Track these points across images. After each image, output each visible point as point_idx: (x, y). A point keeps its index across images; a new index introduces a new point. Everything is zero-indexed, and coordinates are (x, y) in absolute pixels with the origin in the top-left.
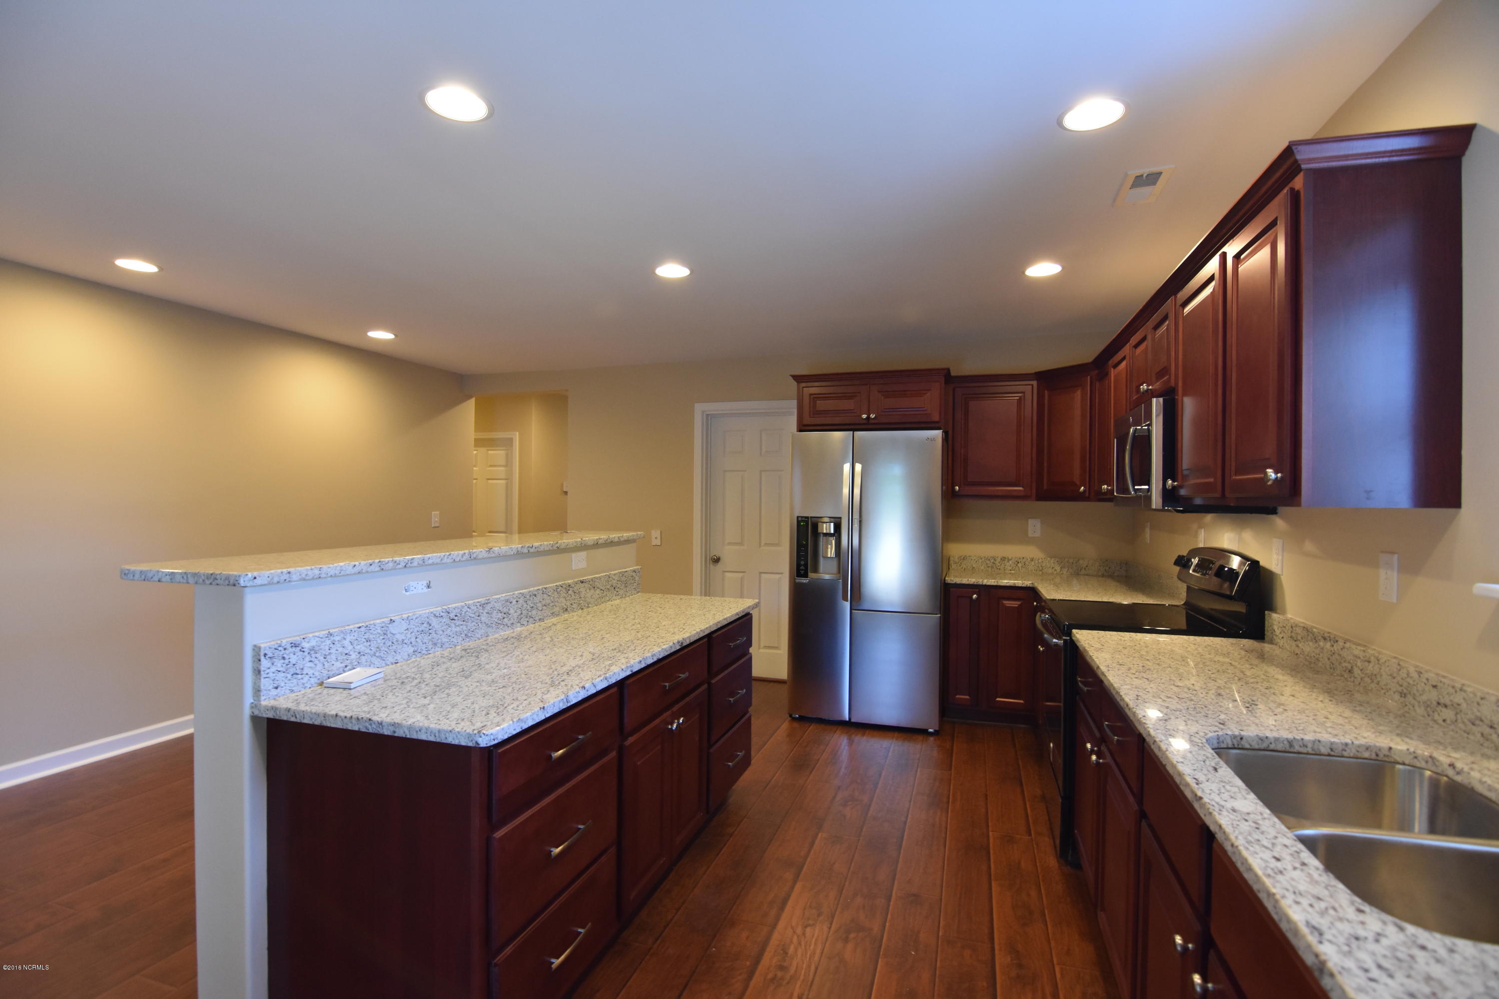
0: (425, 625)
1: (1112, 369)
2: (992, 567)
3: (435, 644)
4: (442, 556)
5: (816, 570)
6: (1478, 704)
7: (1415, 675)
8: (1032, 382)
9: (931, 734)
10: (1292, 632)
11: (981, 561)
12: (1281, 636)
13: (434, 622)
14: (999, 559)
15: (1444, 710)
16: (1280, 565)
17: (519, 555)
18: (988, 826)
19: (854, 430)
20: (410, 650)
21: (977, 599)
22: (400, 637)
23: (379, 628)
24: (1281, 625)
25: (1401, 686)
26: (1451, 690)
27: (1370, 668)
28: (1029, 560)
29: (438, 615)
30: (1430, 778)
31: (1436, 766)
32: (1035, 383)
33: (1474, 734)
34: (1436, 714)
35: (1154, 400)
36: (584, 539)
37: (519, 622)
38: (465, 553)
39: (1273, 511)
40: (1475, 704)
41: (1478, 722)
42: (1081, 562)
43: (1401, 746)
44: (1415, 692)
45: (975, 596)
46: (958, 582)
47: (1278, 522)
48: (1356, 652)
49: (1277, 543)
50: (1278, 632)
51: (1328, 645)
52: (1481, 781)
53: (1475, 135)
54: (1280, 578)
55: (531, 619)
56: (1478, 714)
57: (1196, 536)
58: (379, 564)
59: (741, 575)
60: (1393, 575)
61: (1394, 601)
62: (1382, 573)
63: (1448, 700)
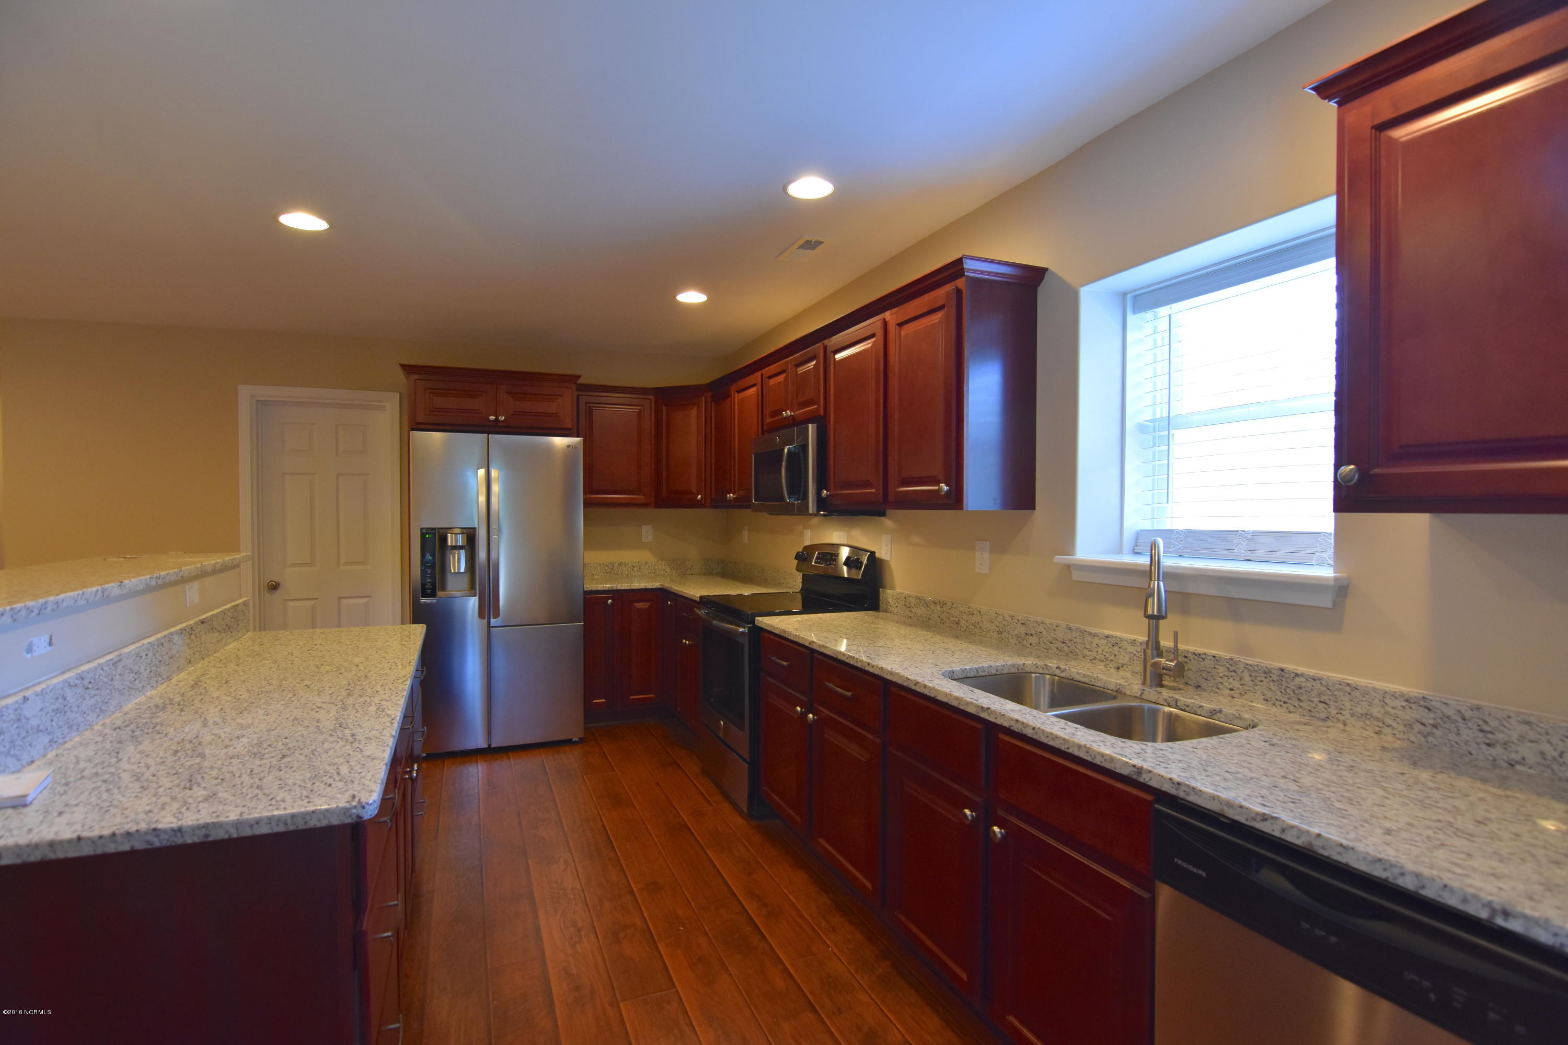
0: (60, 700)
1: (736, 394)
2: (610, 573)
3: (70, 727)
4: (76, 596)
5: (443, 588)
6: (1054, 630)
7: (1009, 618)
8: (649, 397)
9: (576, 742)
10: (905, 601)
11: (599, 568)
12: (895, 606)
13: (69, 694)
14: (617, 564)
15: (1031, 638)
16: (889, 554)
17: (149, 589)
18: (675, 809)
19: (489, 433)
20: (46, 739)
21: (612, 604)
22: (35, 722)
23: (11, 712)
24: (895, 597)
25: (998, 627)
26: (1035, 624)
27: (974, 619)
28: (643, 563)
29: (72, 684)
30: (1049, 679)
31: (1049, 670)
32: (652, 397)
33: (1052, 649)
34: (1025, 641)
35: (810, 426)
36: (204, 564)
37: (149, 684)
38: (98, 591)
39: (883, 514)
40: (1053, 631)
41: (1054, 641)
42: (687, 563)
43: (1029, 662)
44: (1009, 630)
45: (610, 601)
46: (594, 589)
47: (887, 522)
48: (962, 609)
49: (886, 538)
50: (892, 603)
51: (938, 608)
52: (1078, 673)
53: (1047, 276)
54: (889, 565)
55: (160, 679)
56: (1055, 636)
57: (802, 534)
58: (12, 613)
59: (312, 602)
60: (986, 555)
61: (988, 572)
62: (978, 554)
63: (1033, 632)
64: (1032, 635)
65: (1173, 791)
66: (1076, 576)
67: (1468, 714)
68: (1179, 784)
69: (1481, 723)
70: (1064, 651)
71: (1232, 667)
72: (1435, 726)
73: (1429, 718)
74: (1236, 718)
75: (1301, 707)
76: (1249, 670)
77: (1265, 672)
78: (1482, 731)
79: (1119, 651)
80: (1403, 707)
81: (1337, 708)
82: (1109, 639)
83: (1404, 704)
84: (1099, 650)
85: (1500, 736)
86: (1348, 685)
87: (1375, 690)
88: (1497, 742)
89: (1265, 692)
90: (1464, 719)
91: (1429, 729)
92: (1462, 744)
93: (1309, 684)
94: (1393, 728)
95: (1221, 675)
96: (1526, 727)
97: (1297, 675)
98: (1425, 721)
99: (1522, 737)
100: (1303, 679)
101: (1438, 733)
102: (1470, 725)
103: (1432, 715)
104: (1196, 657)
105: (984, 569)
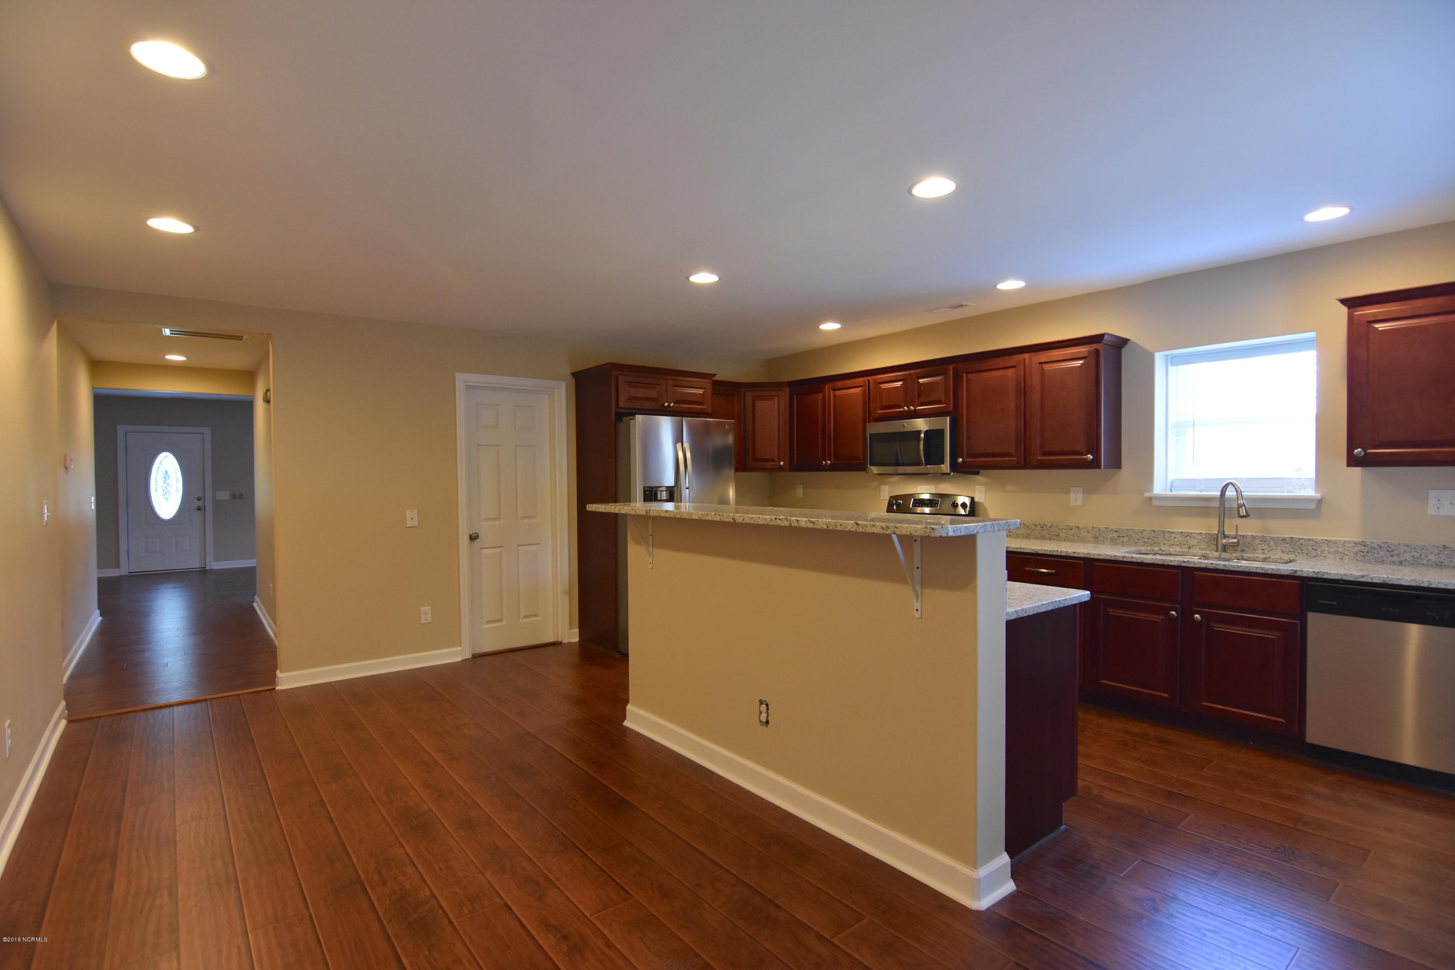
1: (832, 391)
6: (1141, 532)
26: (1125, 530)
27: (1072, 532)
35: (947, 417)
39: (977, 473)
40: (1139, 533)
47: (981, 479)
48: (1061, 527)
49: (980, 488)
51: (1039, 528)
56: (1142, 536)
59: (498, 550)
60: (1080, 496)
61: (1081, 504)
62: (1072, 495)
63: (1124, 535)
64: (1123, 537)
65: (1315, 576)
66: (1155, 503)
67: (1382, 545)
68: (1318, 572)
69: (1387, 548)
70: (1150, 543)
71: (1263, 540)
72: (1368, 552)
73: (1365, 549)
74: (1280, 559)
75: (1302, 553)
76: (1273, 540)
77: (1282, 540)
78: (1388, 551)
79: (1190, 539)
80: (1353, 546)
81: (1321, 551)
82: (1183, 534)
83: (1354, 545)
84: (1176, 540)
85: (1396, 552)
86: (1327, 540)
87: (1340, 541)
88: (1395, 554)
89: (1282, 548)
90: (1381, 547)
91: (1365, 554)
92: (1380, 558)
93: (1306, 542)
94: (1349, 556)
95: (1257, 544)
96: (1406, 547)
97: (1300, 539)
98: (1363, 551)
99: (1405, 551)
100: (1303, 541)
101: (1369, 554)
102: (1383, 549)
103: (1367, 548)
104: (1241, 537)
105: (1079, 503)
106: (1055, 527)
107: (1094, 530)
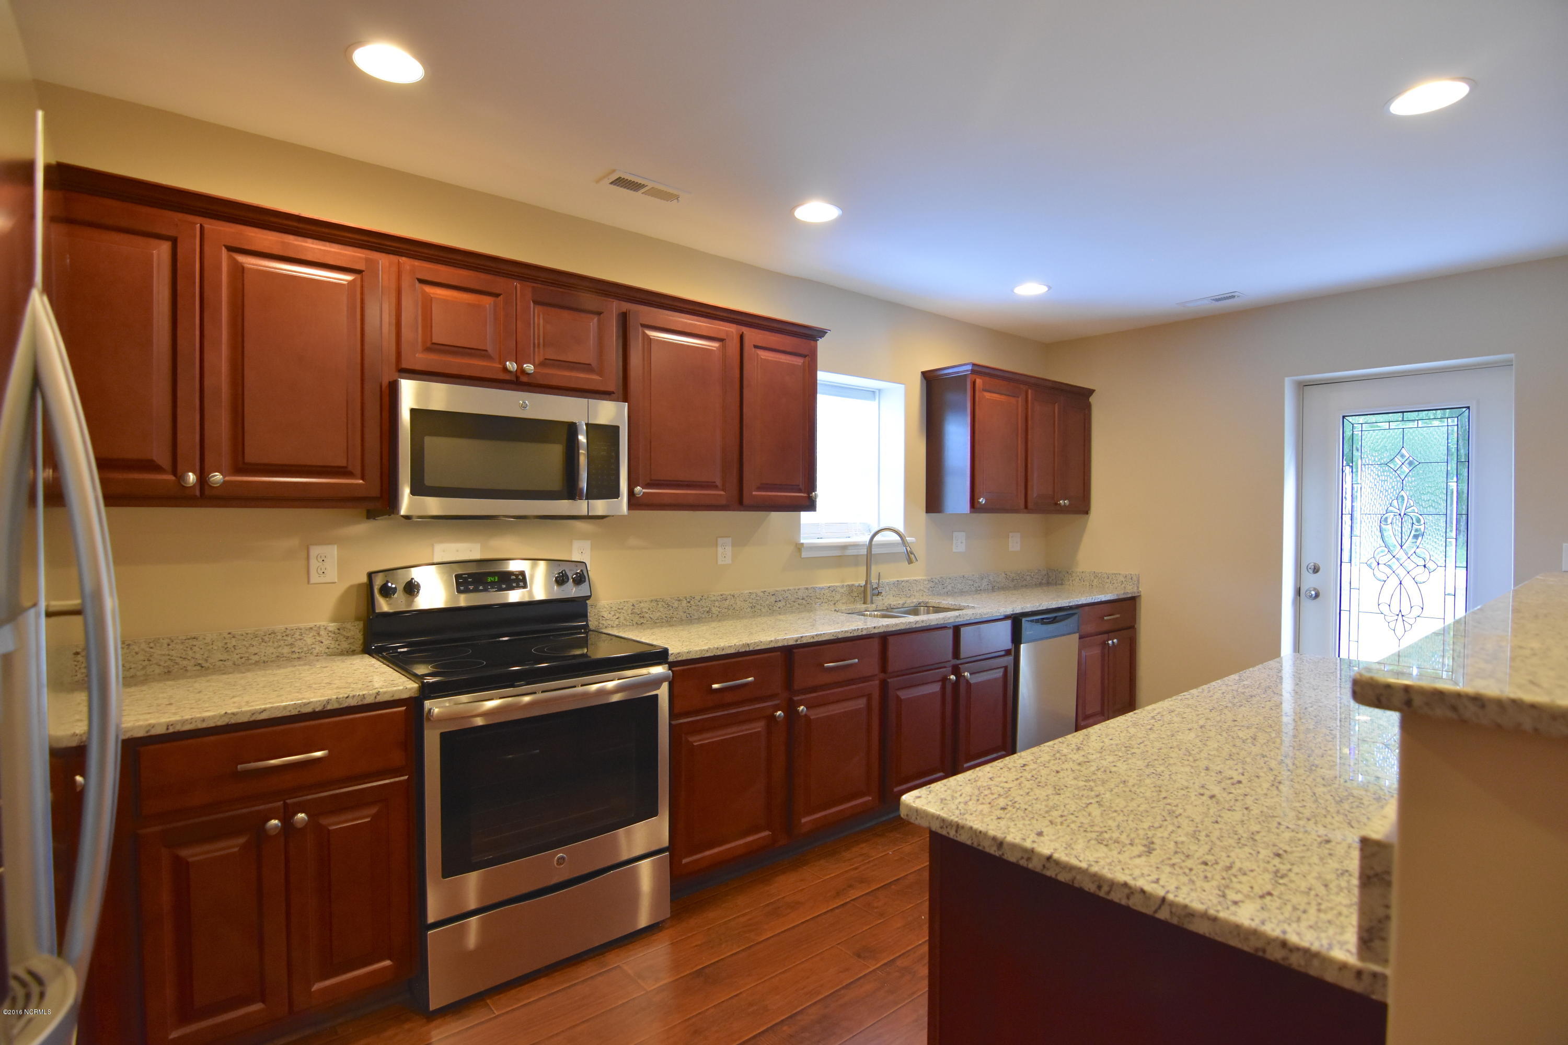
7: (760, 594)
25: (751, 603)
26: (782, 592)
27: (726, 603)
48: (711, 599)
50: (609, 616)
60: (729, 549)
61: (731, 562)
62: (720, 550)
64: (780, 601)
66: (806, 555)
105: (728, 561)
106: (705, 599)
107: (752, 597)
